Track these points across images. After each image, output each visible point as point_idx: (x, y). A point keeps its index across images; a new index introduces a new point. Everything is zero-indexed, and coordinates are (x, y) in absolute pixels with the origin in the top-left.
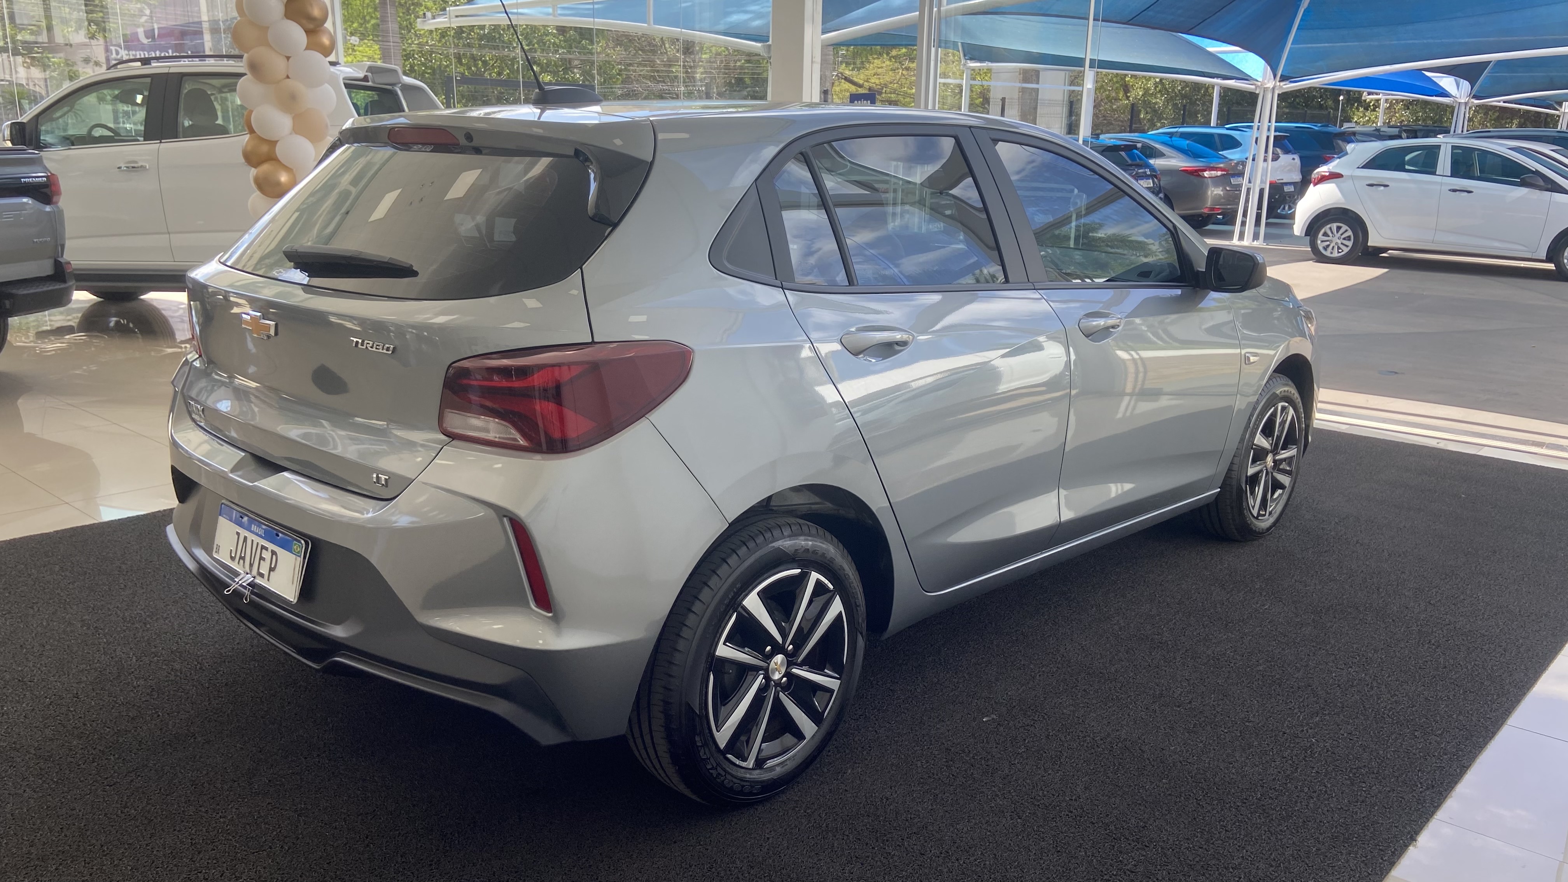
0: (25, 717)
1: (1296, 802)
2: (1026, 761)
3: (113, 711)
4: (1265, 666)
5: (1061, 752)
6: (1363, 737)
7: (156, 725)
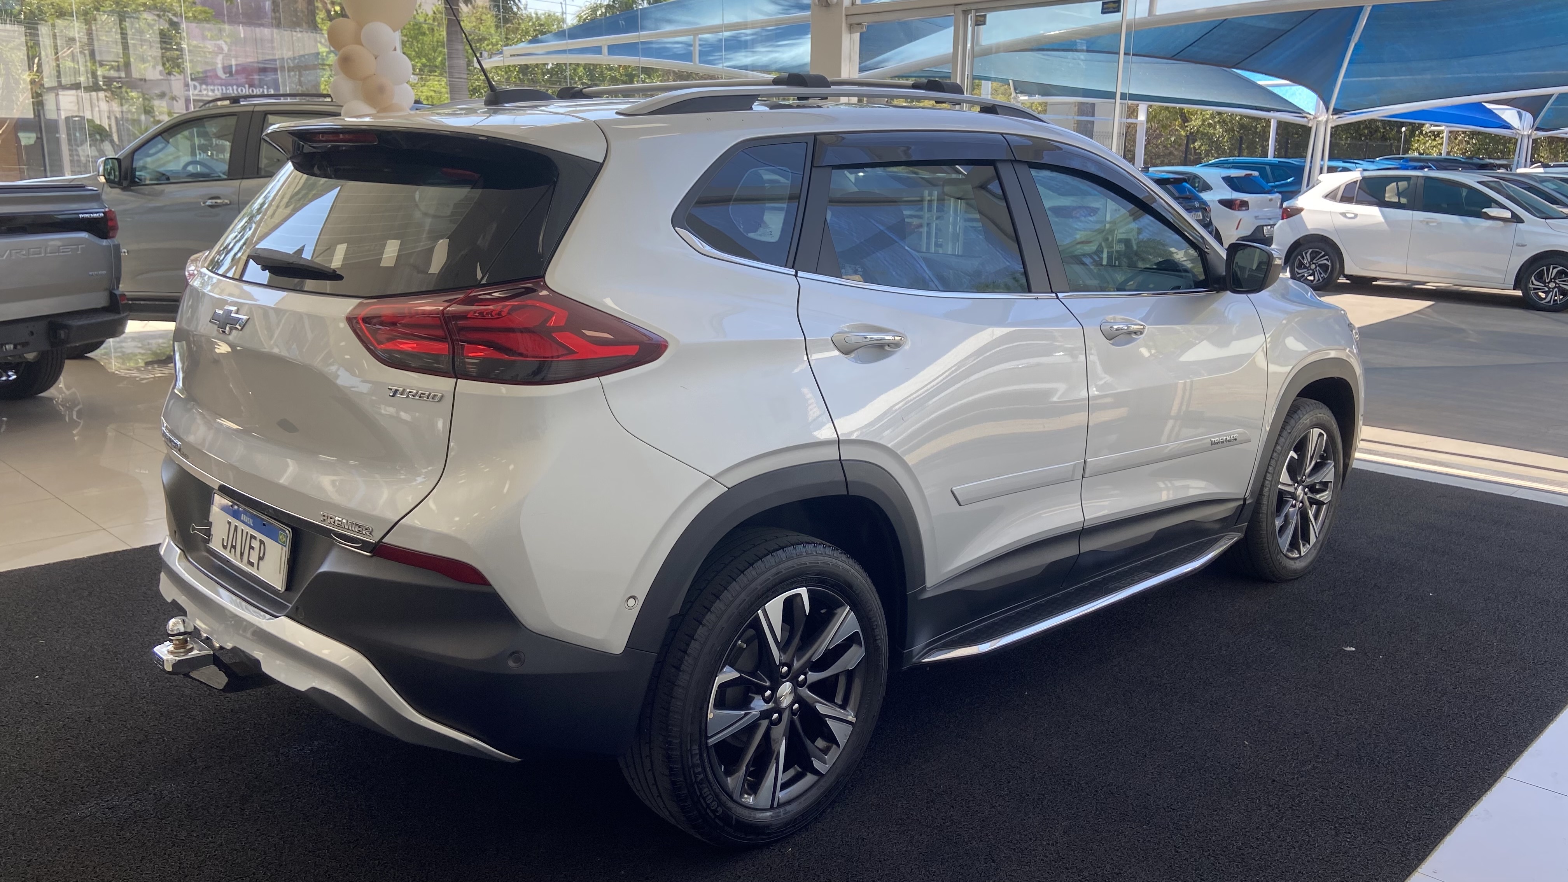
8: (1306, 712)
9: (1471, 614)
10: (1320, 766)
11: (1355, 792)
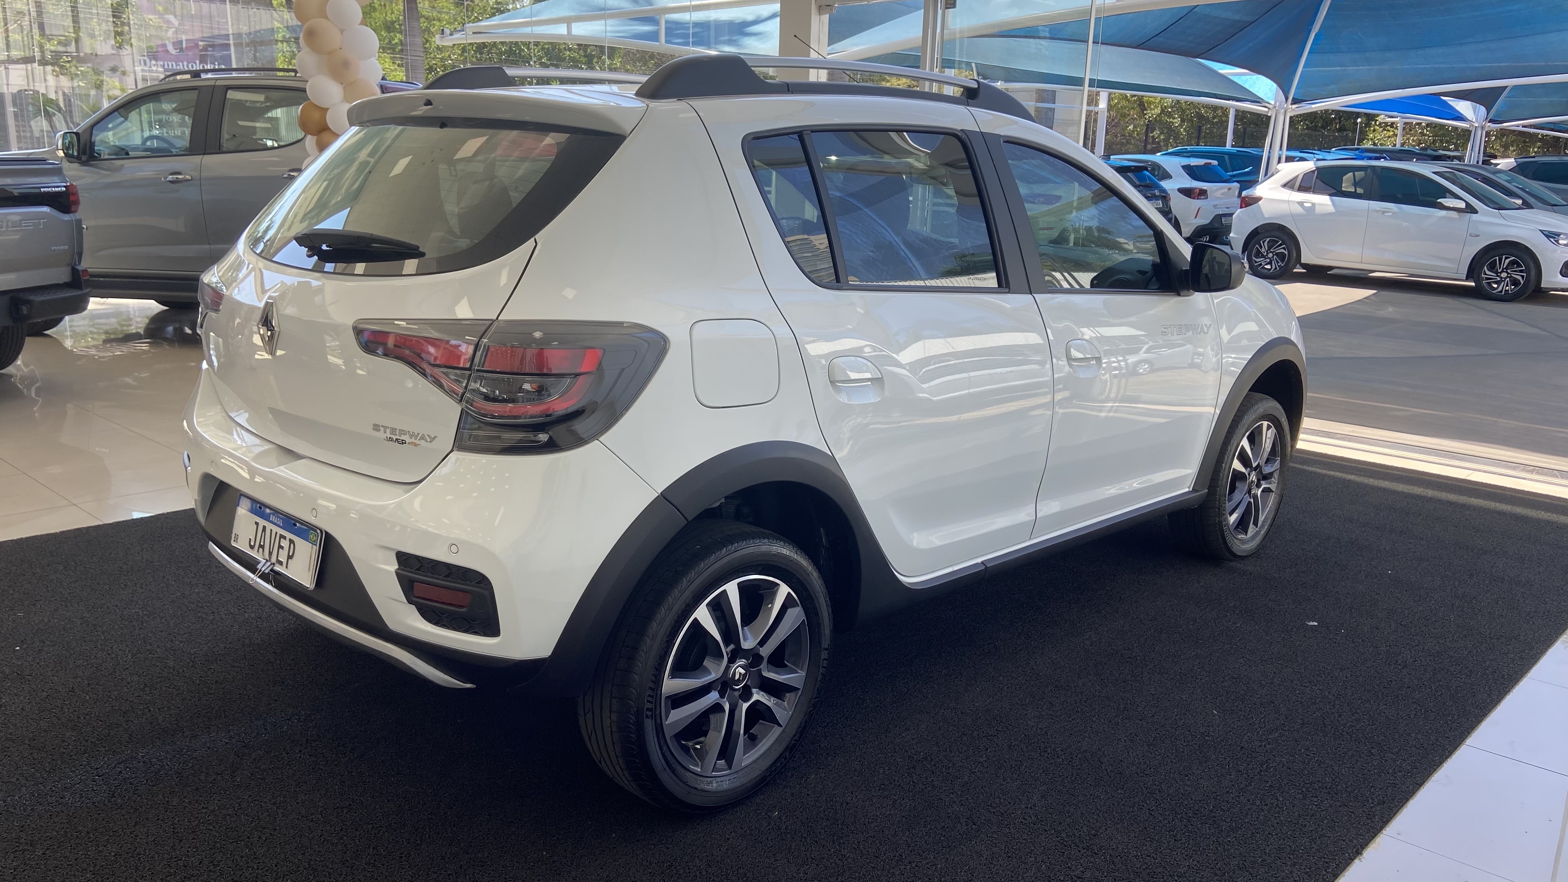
0: (22, 709)
1: (1247, 814)
2: (985, 770)
3: (107, 705)
4: (1230, 683)
5: (1020, 761)
6: (1320, 753)
7: (146, 719)
8: (1272, 683)
9: (1429, 591)
10: (1287, 733)
11: (1321, 759)
